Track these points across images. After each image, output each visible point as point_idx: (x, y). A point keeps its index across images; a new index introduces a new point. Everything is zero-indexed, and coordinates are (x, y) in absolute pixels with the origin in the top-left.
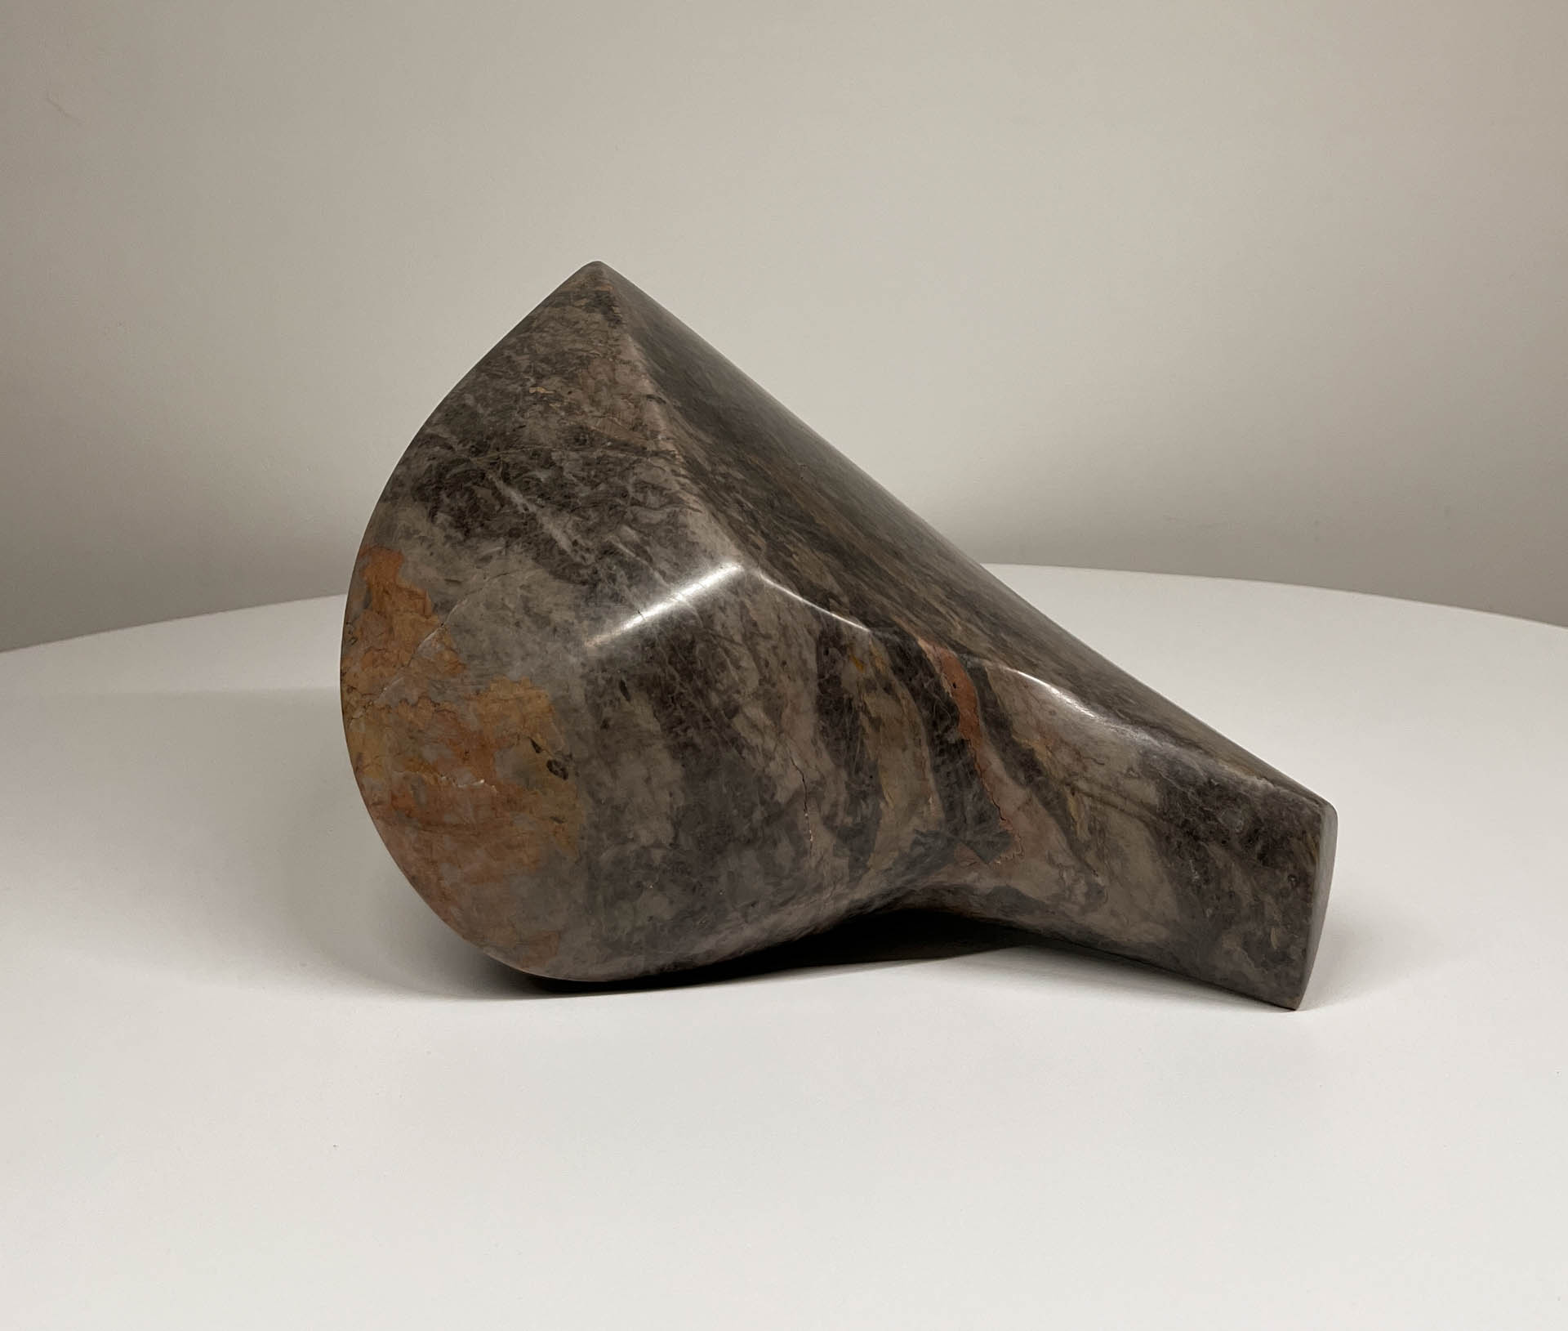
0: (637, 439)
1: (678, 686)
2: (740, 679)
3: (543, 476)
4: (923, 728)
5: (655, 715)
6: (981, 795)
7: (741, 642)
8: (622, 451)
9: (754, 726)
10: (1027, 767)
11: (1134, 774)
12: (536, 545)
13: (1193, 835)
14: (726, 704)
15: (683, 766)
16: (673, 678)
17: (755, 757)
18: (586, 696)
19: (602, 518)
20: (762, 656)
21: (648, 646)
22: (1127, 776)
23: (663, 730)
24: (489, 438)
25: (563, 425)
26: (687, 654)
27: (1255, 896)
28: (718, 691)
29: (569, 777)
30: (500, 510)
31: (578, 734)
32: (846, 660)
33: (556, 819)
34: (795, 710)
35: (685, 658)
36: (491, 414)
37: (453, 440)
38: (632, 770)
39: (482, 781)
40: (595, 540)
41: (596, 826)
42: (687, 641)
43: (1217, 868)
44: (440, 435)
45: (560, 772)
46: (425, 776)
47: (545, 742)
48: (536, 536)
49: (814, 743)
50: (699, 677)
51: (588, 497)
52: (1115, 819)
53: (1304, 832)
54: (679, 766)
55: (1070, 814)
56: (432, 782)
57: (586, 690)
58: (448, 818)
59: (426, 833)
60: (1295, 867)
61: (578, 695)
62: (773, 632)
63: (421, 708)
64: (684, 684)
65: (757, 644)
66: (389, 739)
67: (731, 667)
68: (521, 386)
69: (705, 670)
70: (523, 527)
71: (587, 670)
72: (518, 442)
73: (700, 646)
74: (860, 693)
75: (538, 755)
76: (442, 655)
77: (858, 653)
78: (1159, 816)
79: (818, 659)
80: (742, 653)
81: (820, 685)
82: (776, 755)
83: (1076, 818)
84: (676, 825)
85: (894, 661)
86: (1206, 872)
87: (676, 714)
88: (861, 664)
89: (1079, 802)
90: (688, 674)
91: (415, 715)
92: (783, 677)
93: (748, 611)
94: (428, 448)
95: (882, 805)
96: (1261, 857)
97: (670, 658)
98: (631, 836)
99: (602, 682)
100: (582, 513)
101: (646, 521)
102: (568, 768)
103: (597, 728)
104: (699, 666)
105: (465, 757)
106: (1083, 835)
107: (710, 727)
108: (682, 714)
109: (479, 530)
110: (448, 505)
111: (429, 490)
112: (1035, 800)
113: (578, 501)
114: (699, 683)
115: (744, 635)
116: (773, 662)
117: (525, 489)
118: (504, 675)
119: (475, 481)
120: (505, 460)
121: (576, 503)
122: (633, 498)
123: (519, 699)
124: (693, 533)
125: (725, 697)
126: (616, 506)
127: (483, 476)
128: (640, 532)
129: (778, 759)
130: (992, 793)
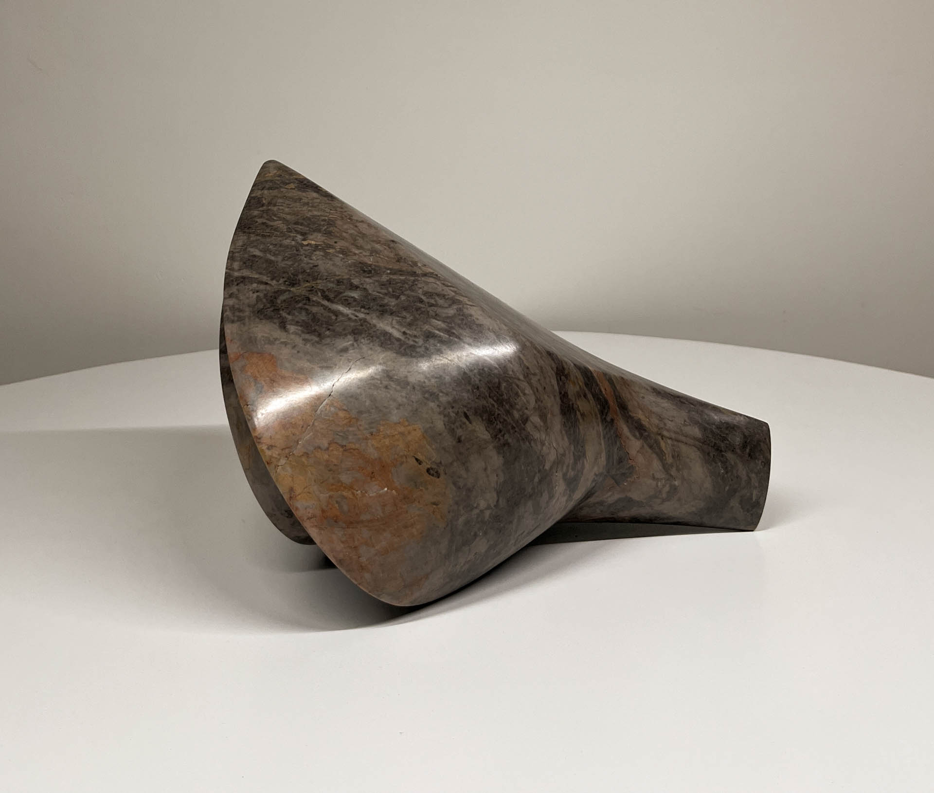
0: (405, 267)
1: (497, 410)
2: (527, 401)
3: (355, 294)
4: (599, 416)
5: (486, 430)
6: (621, 448)
7: (523, 379)
8: (401, 275)
9: (536, 427)
10: (639, 428)
11: (687, 424)
12: (378, 338)
13: (719, 450)
14: (521, 416)
15: (503, 457)
16: (493, 405)
17: (537, 446)
18: (445, 424)
19: (415, 317)
20: (535, 385)
21: (475, 389)
22: (685, 425)
23: (492, 437)
24: (295, 275)
25: (347, 263)
26: (497, 390)
27: (748, 476)
28: (518, 410)
29: (441, 475)
30: (336, 319)
31: (444, 449)
32: (568, 381)
33: (434, 504)
34: (553, 415)
35: (497, 393)
36: (283, 260)
37: (265, 278)
38: (477, 464)
39: (386, 489)
40: (417, 329)
41: (457, 503)
42: (496, 383)
43: (731, 465)
44: (250, 276)
45: (435, 474)
46: (345, 493)
47: (424, 458)
48: (374, 332)
49: (561, 432)
50: (507, 403)
51: (397, 305)
52: (684, 448)
53: (765, 439)
54: (501, 458)
55: (663, 450)
56: (351, 496)
57: (444, 421)
58: (364, 517)
59: (351, 529)
60: (764, 457)
61: (440, 424)
62: (537, 371)
63: (332, 450)
64: (499, 408)
65: (531, 379)
66: (312, 474)
67: (521, 395)
68: (293, 240)
69: (509, 399)
70: (361, 327)
71: (442, 409)
72: (319, 276)
73: (504, 385)
74: (576, 399)
75: (420, 466)
76: (337, 414)
77: (572, 378)
78: (703, 443)
79: (558, 384)
80: (524, 385)
81: (561, 398)
82: (546, 442)
83: (665, 451)
84: (499, 493)
85: (584, 380)
86: (726, 468)
87: (498, 427)
88: (574, 383)
89: (666, 443)
90: (500, 402)
91: (329, 456)
92: (546, 397)
93: (523, 361)
94: (245, 285)
95: (585, 462)
96: (750, 455)
97: (489, 395)
98: (475, 505)
99: (452, 415)
100: (400, 315)
101: (444, 315)
102: (439, 471)
103: (454, 443)
104: (505, 397)
105: (372, 476)
106: (670, 460)
107: (516, 431)
108: (501, 427)
109: (328, 333)
110: (293, 320)
111: (269, 312)
112: (646, 446)
113: (391, 307)
114: (507, 407)
115: (524, 375)
116: (540, 389)
117: (347, 303)
118: (388, 420)
119: (304, 302)
120: (318, 287)
121: (390, 309)
122: (428, 303)
123: (402, 434)
124: (478, 319)
125: (521, 413)
126: (420, 308)
127: (308, 299)
128: (445, 322)
129: (547, 444)
130: (625, 446)
